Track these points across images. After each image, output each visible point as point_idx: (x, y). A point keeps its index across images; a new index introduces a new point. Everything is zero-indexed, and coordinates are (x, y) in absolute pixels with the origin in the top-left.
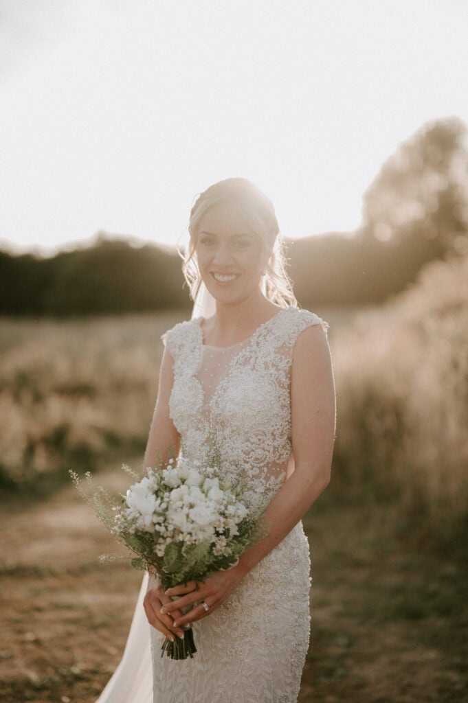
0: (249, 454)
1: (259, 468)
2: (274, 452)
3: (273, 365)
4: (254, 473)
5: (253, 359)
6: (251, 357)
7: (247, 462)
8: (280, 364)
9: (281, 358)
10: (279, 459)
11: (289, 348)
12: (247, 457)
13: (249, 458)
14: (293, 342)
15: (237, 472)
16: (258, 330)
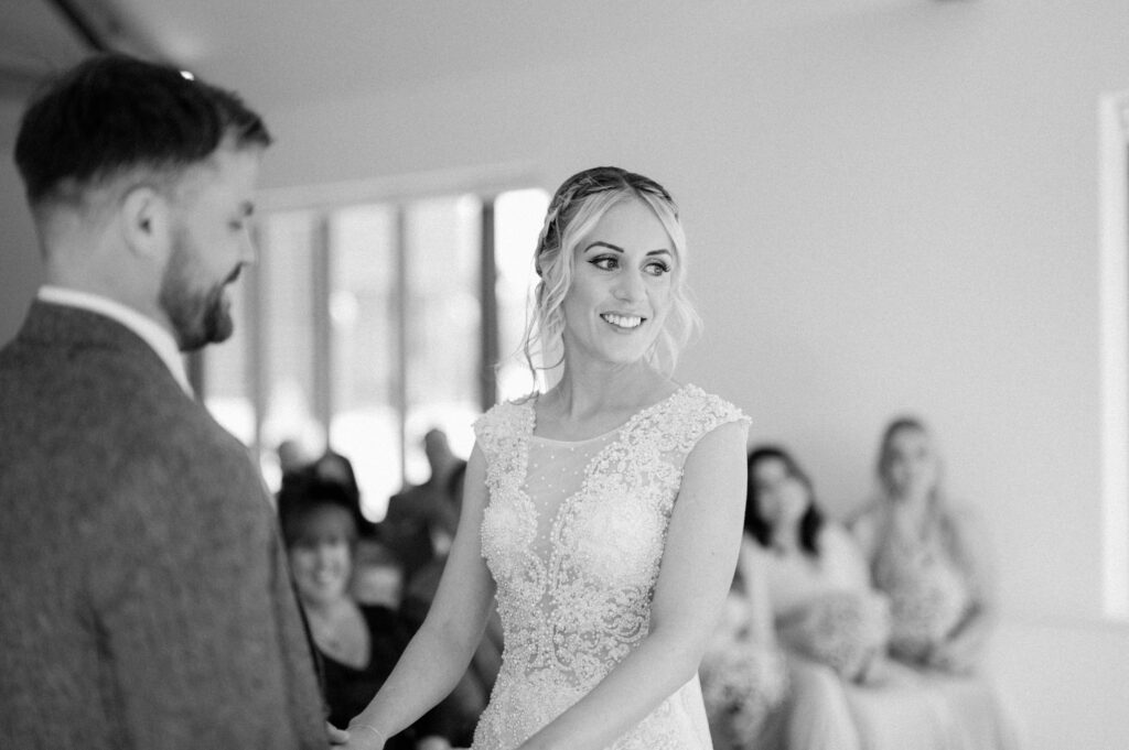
0: (612, 622)
3: (656, 480)
5: (623, 463)
6: (620, 460)
8: (667, 479)
9: (669, 470)
11: (684, 454)
12: (610, 626)
13: (612, 628)
14: (691, 445)
15: (595, 651)
16: (634, 418)
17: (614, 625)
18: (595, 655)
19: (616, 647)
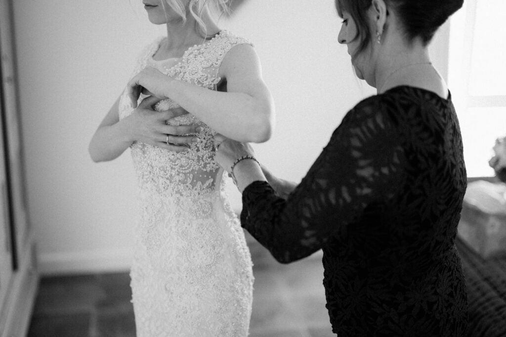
0: (175, 162)
1: (185, 174)
2: (198, 160)
3: (199, 82)
4: (181, 179)
5: (182, 74)
6: (181, 72)
7: (174, 169)
8: (205, 82)
9: (207, 77)
10: (205, 166)
11: (216, 68)
12: (174, 164)
13: (175, 165)
14: (219, 62)
15: (166, 176)
16: (190, 49)
17: (176, 164)
18: (167, 179)
19: (178, 175)
